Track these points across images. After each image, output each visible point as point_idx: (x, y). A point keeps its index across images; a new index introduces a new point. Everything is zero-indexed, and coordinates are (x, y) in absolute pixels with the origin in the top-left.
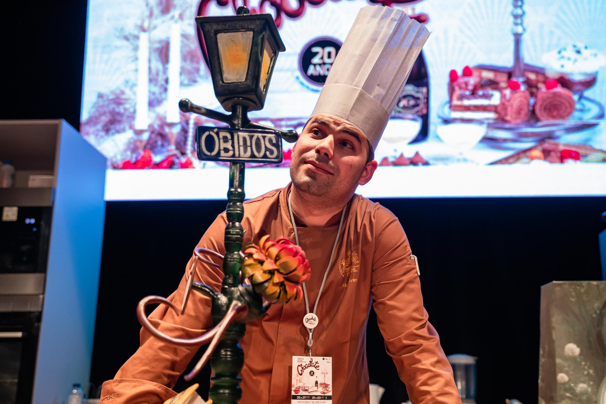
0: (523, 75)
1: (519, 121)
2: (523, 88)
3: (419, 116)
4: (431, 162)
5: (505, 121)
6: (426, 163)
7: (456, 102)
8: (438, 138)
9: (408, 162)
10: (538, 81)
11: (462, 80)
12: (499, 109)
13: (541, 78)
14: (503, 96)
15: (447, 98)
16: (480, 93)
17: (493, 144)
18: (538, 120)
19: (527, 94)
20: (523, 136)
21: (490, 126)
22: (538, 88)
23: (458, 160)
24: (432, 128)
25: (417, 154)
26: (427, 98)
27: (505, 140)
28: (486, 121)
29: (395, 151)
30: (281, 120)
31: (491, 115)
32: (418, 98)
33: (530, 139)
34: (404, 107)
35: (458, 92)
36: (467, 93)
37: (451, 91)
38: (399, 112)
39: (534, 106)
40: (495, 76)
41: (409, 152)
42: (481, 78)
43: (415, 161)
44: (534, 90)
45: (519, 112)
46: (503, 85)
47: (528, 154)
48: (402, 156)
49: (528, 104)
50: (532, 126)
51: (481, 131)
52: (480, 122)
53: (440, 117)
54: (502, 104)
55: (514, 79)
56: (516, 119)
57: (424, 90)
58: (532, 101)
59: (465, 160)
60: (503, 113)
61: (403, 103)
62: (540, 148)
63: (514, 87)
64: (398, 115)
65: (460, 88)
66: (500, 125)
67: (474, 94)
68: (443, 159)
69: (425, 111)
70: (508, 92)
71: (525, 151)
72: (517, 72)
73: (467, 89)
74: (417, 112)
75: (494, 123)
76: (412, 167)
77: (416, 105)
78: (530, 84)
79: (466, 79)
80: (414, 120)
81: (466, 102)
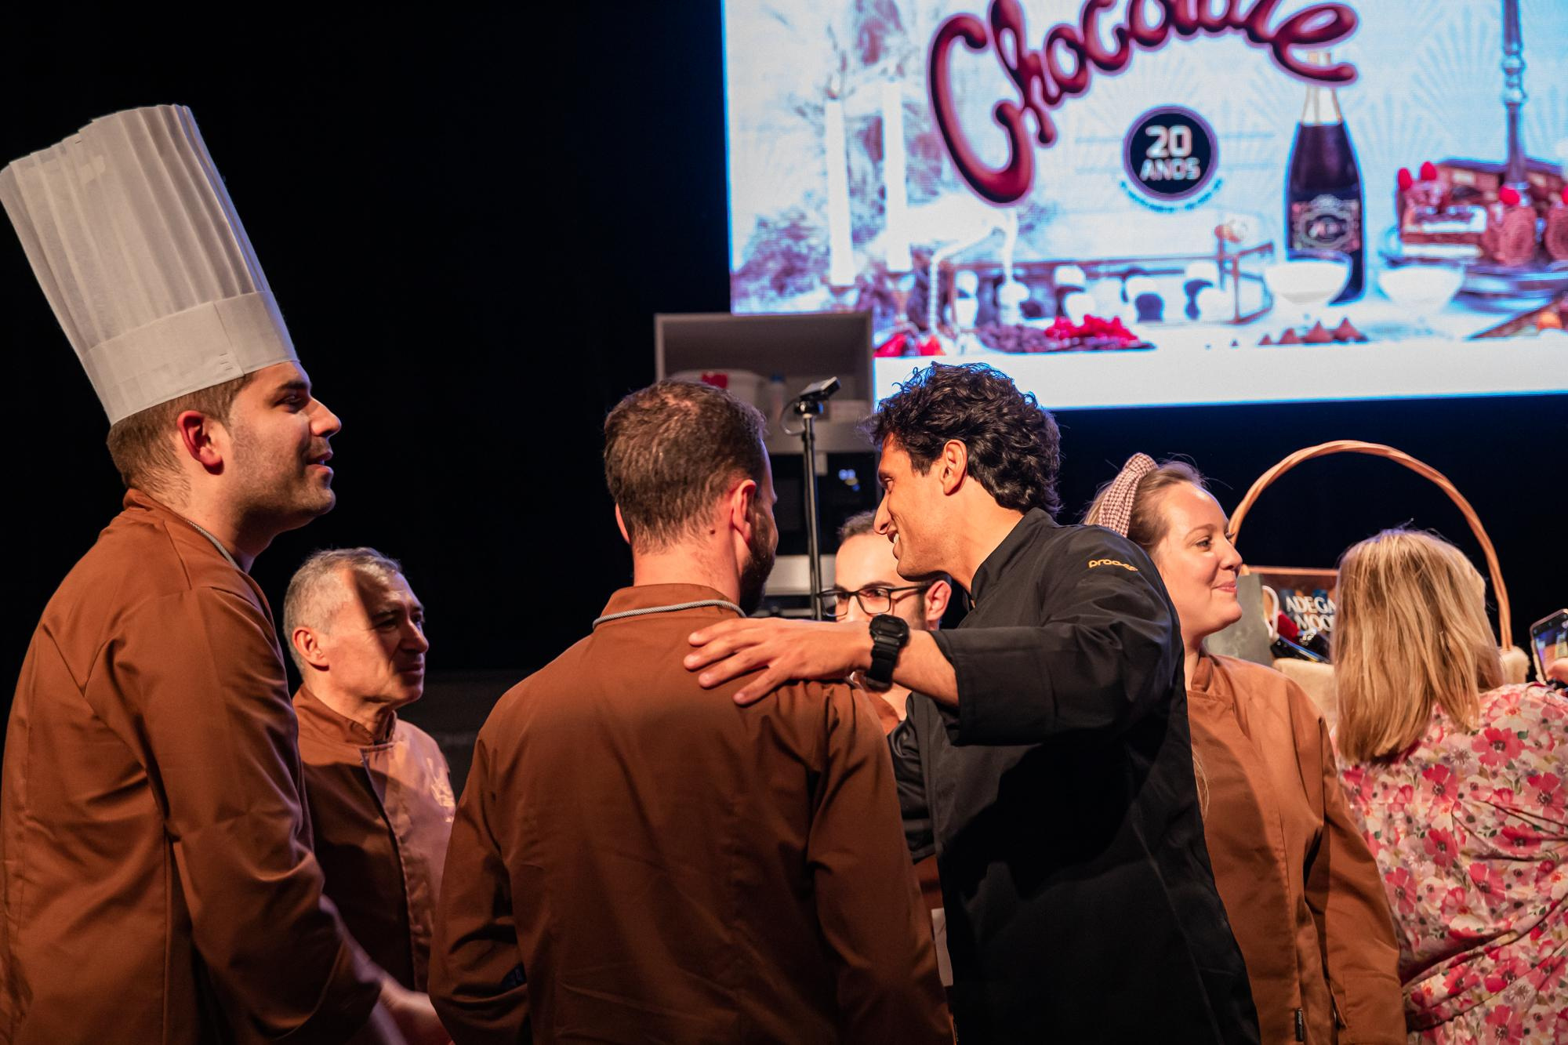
0: (1524, 179)
1: (1519, 261)
2: (1524, 201)
3: (1346, 252)
4: (1369, 335)
5: (1497, 262)
6: (1361, 339)
7: (1410, 228)
8: (1380, 293)
9: (1329, 337)
10: (1549, 190)
11: (1419, 188)
12: (1486, 240)
13: (1554, 184)
14: (1491, 216)
15: (1393, 219)
16: (1452, 210)
17: (1477, 302)
18: (1550, 259)
19: (1532, 213)
20: (1525, 289)
21: (1470, 271)
22: (1550, 203)
23: (1418, 333)
24: (1369, 274)
25: (1345, 322)
26: (1360, 220)
27: (1497, 296)
28: (1464, 263)
29: (1307, 316)
30: (1097, 263)
31: (1472, 251)
32: (1342, 221)
33: (1538, 293)
34: (1320, 238)
35: (1413, 209)
36: (1430, 211)
37: (1402, 208)
38: (1311, 246)
39: (1543, 235)
40: (1477, 180)
41: (1331, 318)
42: (1452, 183)
43: (1341, 335)
44: (1544, 206)
45: (1518, 245)
46: (1491, 196)
47: (1535, 319)
48: (1318, 326)
49: (1534, 230)
50: (1541, 270)
51: (1454, 280)
52: (1453, 263)
53: (1382, 254)
54: (1490, 230)
55: (1509, 186)
56: (1513, 257)
57: (1353, 205)
58: (1540, 225)
59: (1429, 332)
60: (1491, 246)
61: (1317, 229)
62: (1555, 309)
63: (1510, 200)
64: (1308, 251)
65: (1417, 202)
66: (1487, 268)
67: (1440, 212)
68: (1391, 331)
69: (1355, 245)
70: (1499, 209)
71: (1530, 315)
72: (1514, 174)
73: (1428, 204)
74: (1343, 246)
75: (1477, 266)
76: (1336, 347)
77: (1341, 234)
78: (1535, 194)
79: (1426, 185)
80: (1337, 260)
81: (1428, 228)
